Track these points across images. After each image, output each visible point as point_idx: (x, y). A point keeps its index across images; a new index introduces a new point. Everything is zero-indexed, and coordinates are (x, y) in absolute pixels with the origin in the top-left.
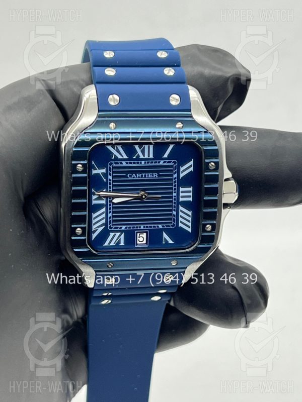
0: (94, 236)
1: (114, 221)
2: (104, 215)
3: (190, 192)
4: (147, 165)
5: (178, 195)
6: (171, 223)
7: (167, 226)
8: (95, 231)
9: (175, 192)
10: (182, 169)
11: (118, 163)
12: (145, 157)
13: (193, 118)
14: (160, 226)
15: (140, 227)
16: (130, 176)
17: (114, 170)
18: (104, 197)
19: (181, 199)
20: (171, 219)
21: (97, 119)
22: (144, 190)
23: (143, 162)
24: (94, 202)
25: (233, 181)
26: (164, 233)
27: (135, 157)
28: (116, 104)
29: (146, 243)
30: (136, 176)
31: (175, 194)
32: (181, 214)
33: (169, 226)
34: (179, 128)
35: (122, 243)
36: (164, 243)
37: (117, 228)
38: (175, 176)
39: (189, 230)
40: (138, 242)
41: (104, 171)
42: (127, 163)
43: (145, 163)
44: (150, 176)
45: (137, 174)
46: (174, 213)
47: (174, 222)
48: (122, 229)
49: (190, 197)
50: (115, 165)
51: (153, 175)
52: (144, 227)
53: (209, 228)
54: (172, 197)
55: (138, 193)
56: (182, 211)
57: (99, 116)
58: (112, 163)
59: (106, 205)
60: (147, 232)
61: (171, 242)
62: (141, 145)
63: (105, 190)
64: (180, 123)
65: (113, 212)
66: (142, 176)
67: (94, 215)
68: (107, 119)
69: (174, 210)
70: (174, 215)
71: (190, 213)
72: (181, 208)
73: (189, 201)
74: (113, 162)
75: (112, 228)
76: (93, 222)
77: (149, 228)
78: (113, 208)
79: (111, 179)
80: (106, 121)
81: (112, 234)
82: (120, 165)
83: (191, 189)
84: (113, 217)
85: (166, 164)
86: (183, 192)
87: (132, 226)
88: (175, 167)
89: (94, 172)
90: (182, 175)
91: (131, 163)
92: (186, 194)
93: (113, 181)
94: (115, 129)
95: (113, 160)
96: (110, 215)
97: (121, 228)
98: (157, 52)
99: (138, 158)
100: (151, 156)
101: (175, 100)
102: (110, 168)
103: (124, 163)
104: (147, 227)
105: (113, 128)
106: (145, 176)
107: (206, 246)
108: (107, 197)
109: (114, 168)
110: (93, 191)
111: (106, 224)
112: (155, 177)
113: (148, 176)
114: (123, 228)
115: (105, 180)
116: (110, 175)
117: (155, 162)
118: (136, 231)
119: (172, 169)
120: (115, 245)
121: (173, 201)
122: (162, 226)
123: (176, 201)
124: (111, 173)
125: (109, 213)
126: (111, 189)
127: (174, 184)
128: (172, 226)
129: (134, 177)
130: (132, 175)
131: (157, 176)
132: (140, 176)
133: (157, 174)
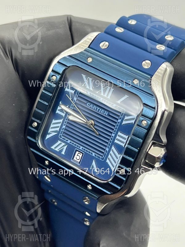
0: (48, 136)
1: (64, 133)
2: (60, 125)
3: (125, 139)
4: (103, 102)
5: (115, 136)
6: (102, 156)
7: (98, 157)
8: (50, 134)
9: (114, 133)
10: (126, 118)
11: (84, 91)
12: (105, 96)
14: (94, 154)
15: (80, 147)
16: (89, 104)
17: (80, 95)
18: (65, 111)
19: (116, 141)
20: (103, 153)
21: (83, 51)
23: (102, 99)
24: (57, 112)
26: (94, 161)
27: (97, 92)
28: (104, 48)
29: (80, 162)
30: (93, 107)
31: (113, 135)
32: (111, 152)
33: (99, 158)
35: (63, 153)
37: (65, 139)
38: (119, 121)
39: (113, 169)
44: (102, 112)
45: (94, 106)
46: (107, 149)
47: (104, 156)
49: (123, 143)
50: (82, 91)
51: (104, 112)
52: (82, 149)
54: (110, 136)
56: (113, 151)
57: (86, 50)
59: (64, 118)
60: (83, 154)
63: (68, 106)
65: (66, 126)
66: (97, 109)
67: (54, 121)
70: (106, 151)
72: (113, 148)
73: (122, 146)
74: (82, 89)
75: (61, 137)
76: (51, 127)
77: (85, 151)
78: (68, 123)
79: (75, 100)
80: (88, 55)
81: (59, 142)
82: (85, 93)
83: (127, 137)
84: (65, 129)
85: (117, 108)
86: (119, 136)
87: (75, 143)
88: (123, 114)
89: (66, 89)
90: (124, 123)
91: (93, 95)
92: (121, 139)
93: (76, 103)
96: (64, 127)
97: (67, 141)
99: (99, 94)
100: (109, 97)
101: (146, 64)
102: (78, 92)
103: (89, 93)
104: (84, 150)
105: (89, 62)
106: (99, 110)
108: (67, 113)
109: (80, 93)
110: (60, 103)
111: (59, 132)
112: (106, 114)
114: (69, 141)
117: (110, 103)
118: (76, 149)
119: (119, 115)
120: (58, 151)
121: (110, 140)
122: (95, 154)
123: (112, 141)
124: (77, 96)
125: (64, 125)
126: (72, 108)
127: (116, 127)
128: (102, 159)
129: (91, 107)
130: (90, 105)
131: (106, 115)
132: (95, 108)
133: (107, 113)
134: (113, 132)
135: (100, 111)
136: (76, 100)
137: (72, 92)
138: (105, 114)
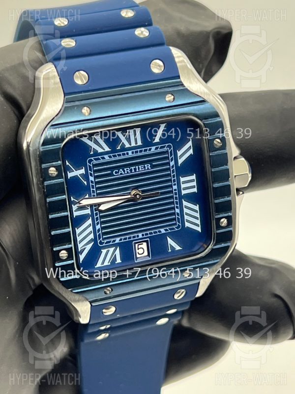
0: (82, 257)
1: (104, 234)
2: (91, 229)
3: (192, 181)
4: (135, 155)
5: (179, 186)
6: (176, 224)
7: (170, 229)
8: (83, 251)
9: (175, 185)
10: (179, 153)
11: (99, 159)
12: (132, 145)
13: (184, 86)
14: (163, 231)
15: (138, 236)
16: (116, 173)
17: (95, 169)
18: (88, 205)
19: (184, 192)
20: (174, 219)
21: (65, 105)
22: (136, 188)
23: (130, 152)
24: (76, 214)
25: (243, 159)
26: (168, 238)
27: (119, 148)
28: (85, 82)
29: (148, 255)
30: (124, 171)
31: (175, 187)
32: (185, 210)
33: (174, 229)
34: (169, 101)
35: (119, 261)
36: (170, 251)
37: (110, 242)
38: (172, 163)
39: (199, 229)
40: (138, 256)
41: (83, 171)
42: (110, 157)
43: (133, 153)
44: (141, 169)
45: (125, 169)
46: (178, 211)
47: (179, 222)
48: (116, 242)
49: (194, 187)
50: (95, 162)
51: (145, 167)
52: (143, 235)
53: (224, 222)
54: (172, 192)
55: (130, 193)
56: (186, 207)
57: (67, 101)
58: (92, 160)
59: (92, 215)
60: (147, 242)
61: (178, 248)
62: (124, 130)
63: (87, 196)
64: (170, 95)
65: (102, 223)
66: (131, 170)
67: (78, 231)
68: (77, 103)
69: (177, 207)
70: (178, 214)
71: (197, 208)
72: (185, 203)
73: (194, 193)
74: (92, 158)
75: (103, 243)
76: (79, 240)
77: (149, 235)
78: (101, 217)
79: (93, 180)
80: (77, 106)
81: (104, 251)
82: (102, 161)
83: (194, 177)
85: (159, 150)
86: (184, 182)
87: (128, 237)
88: (171, 152)
89: (70, 175)
90: (180, 161)
91: (115, 156)
92: (189, 184)
93: (97, 183)
94: (90, 114)
95: (92, 156)
96: (98, 227)
97: (114, 241)
98: (120, 12)
99: (123, 149)
100: (139, 143)
101: (157, 67)
102: (90, 166)
103: (106, 157)
104: (146, 234)
105: (87, 114)
106: (135, 169)
107: (223, 245)
108: (91, 206)
109: (95, 165)
110: (72, 199)
111: (95, 240)
112: (148, 168)
113: (139, 169)
114: (118, 240)
115: (85, 183)
116: (91, 175)
117: (145, 150)
118: (134, 242)
119: (167, 155)
120: (109, 264)
121: (174, 196)
122: (165, 230)
123: (177, 196)
124: (92, 173)
125: (97, 225)
126: (95, 194)
127: (172, 175)
128: (177, 228)
129: (121, 174)
130: (119, 171)
131: (150, 168)
132: (128, 171)
133: (149, 165)
134: (173, 183)
135: (137, 170)
136: (95, 179)
137: (81, 173)
138: (146, 169)
